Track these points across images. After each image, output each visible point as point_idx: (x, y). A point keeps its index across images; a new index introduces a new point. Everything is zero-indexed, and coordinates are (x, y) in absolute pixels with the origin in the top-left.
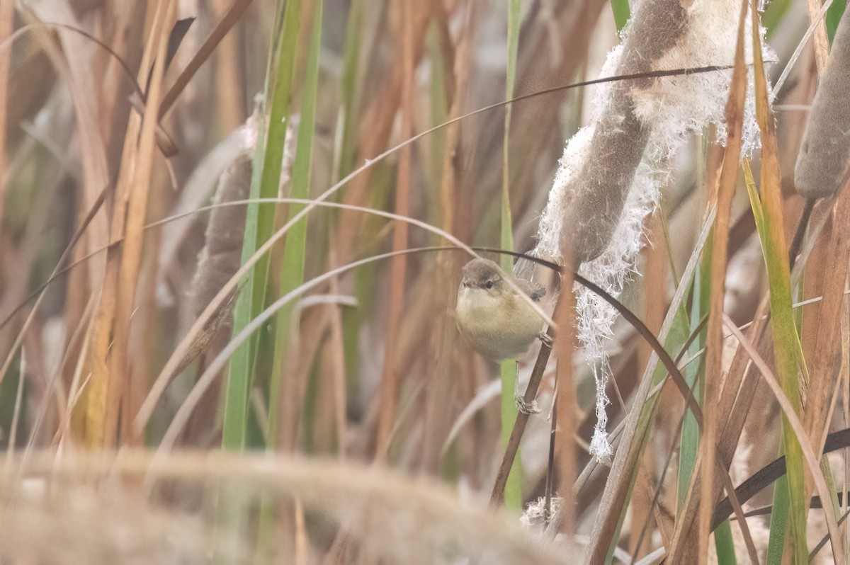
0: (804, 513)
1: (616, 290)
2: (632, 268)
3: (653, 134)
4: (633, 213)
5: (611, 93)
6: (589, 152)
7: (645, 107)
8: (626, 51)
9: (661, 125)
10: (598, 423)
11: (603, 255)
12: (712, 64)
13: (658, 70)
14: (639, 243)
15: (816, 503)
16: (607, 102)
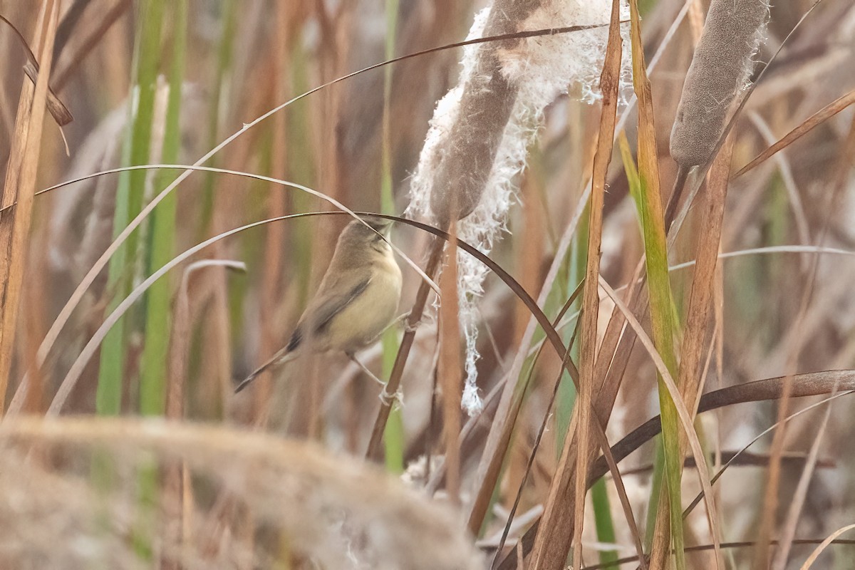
0: (678, 473)
1: (486, 249)
2: (502, 226)
3: (520, 94)
4: (502, 173)
5: (479, 55)
6: (458, 112)
7: (511, 66)
8: (492, 12)
9: (528, 85)
10: (469, 378)
11: (473, 214)
12: (577, 25)
13: (524, 31)
14: (508, 202)
15: (690, 463)
16: (475, 62)
